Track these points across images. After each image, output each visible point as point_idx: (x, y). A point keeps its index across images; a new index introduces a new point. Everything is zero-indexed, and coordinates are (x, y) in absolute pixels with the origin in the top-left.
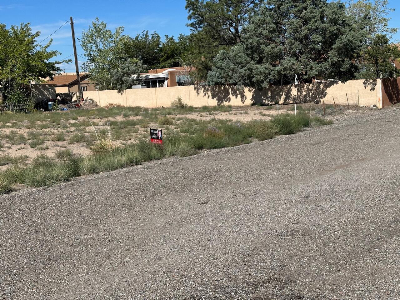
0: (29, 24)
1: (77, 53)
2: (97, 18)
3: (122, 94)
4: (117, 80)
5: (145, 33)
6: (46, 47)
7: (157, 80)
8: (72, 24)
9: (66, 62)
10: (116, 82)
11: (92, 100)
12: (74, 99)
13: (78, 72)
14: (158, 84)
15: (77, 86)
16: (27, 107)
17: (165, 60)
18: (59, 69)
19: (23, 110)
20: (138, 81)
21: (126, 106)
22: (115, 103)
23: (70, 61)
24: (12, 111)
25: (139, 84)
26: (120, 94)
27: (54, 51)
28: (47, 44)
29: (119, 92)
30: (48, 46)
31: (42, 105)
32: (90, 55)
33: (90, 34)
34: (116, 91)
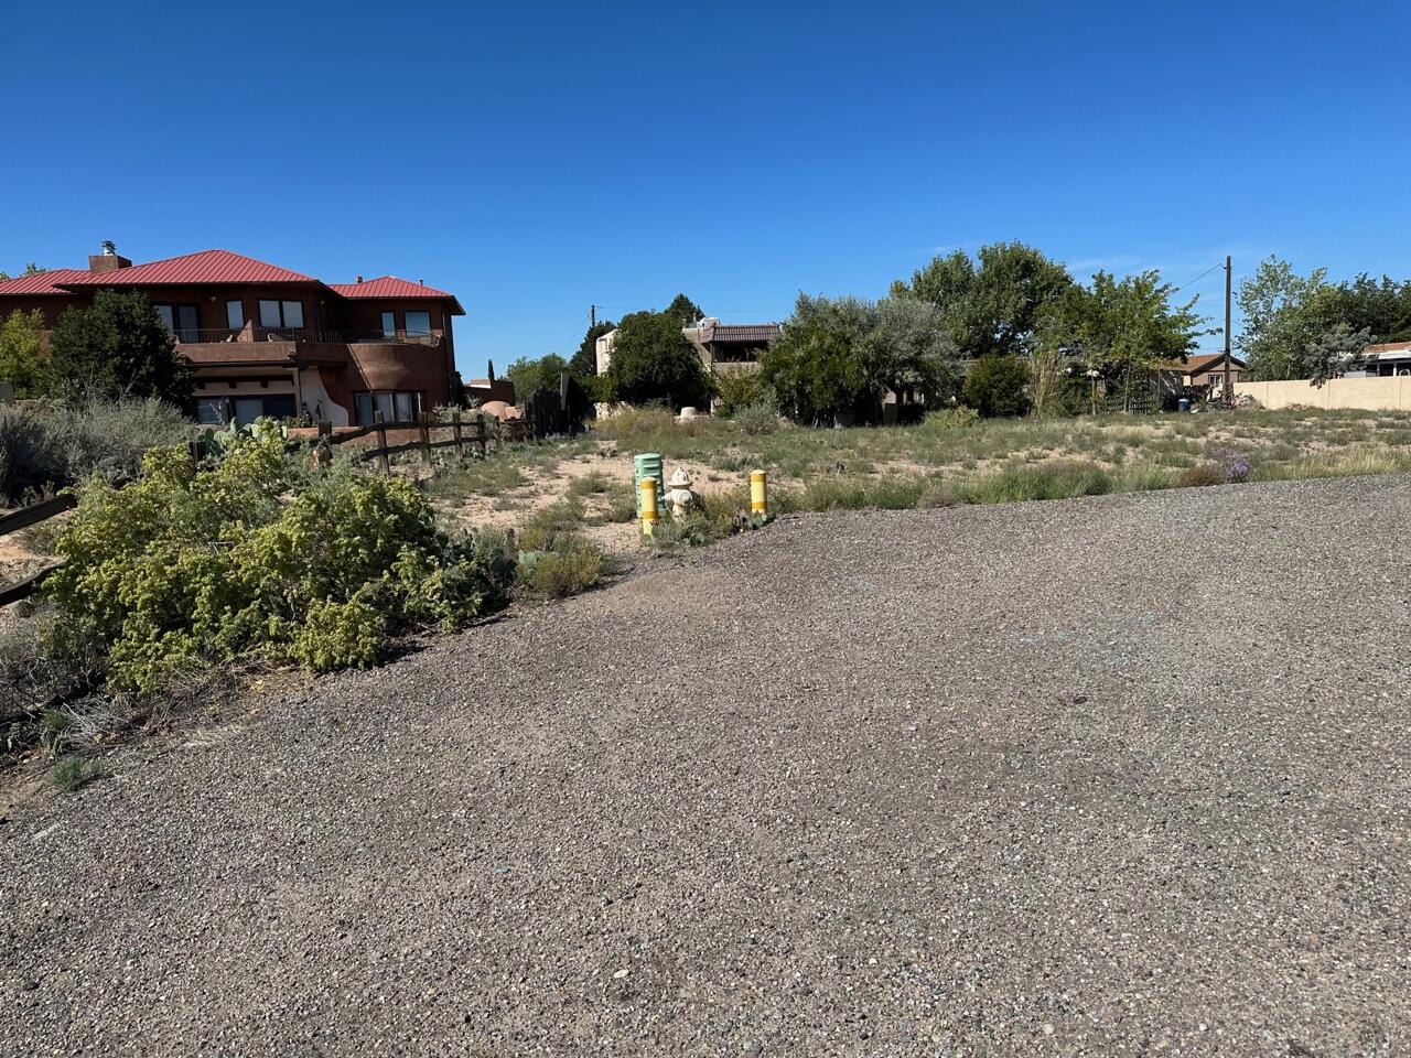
0: (1156, 271)
1: (1232, 318)
2: (1273, 256)
3: (1320, 387)
4: (1316, 364)
5: (1361, 276)
6: (1186, 309)
7: (1395, 363)
8: (1229, 268)
9: (1212, 333)
10: (1312, 365)
11: (1251, 398)
12: (1215, 394)
13: (1228, 350)
14: (1395, 370)
15: (1206, 374)
16: (1150, 405)
17: (1403, 327)
18: (1195, 345)
19: (1143, 410)
20: (1357, 364)
21: (1326, 408)
22: (1302, 403)
23: (1220, 330)
24: (1127, 410)
25: (1358, 370)
26: (1316, 387)
27: (1193, 314)
28: (1189, 302)
29: (1313, 383)
30: (1190, 306)
31: (1171, 405)
32: (1256, 320)
33: (1256, 284)
34: (1308, 382)
